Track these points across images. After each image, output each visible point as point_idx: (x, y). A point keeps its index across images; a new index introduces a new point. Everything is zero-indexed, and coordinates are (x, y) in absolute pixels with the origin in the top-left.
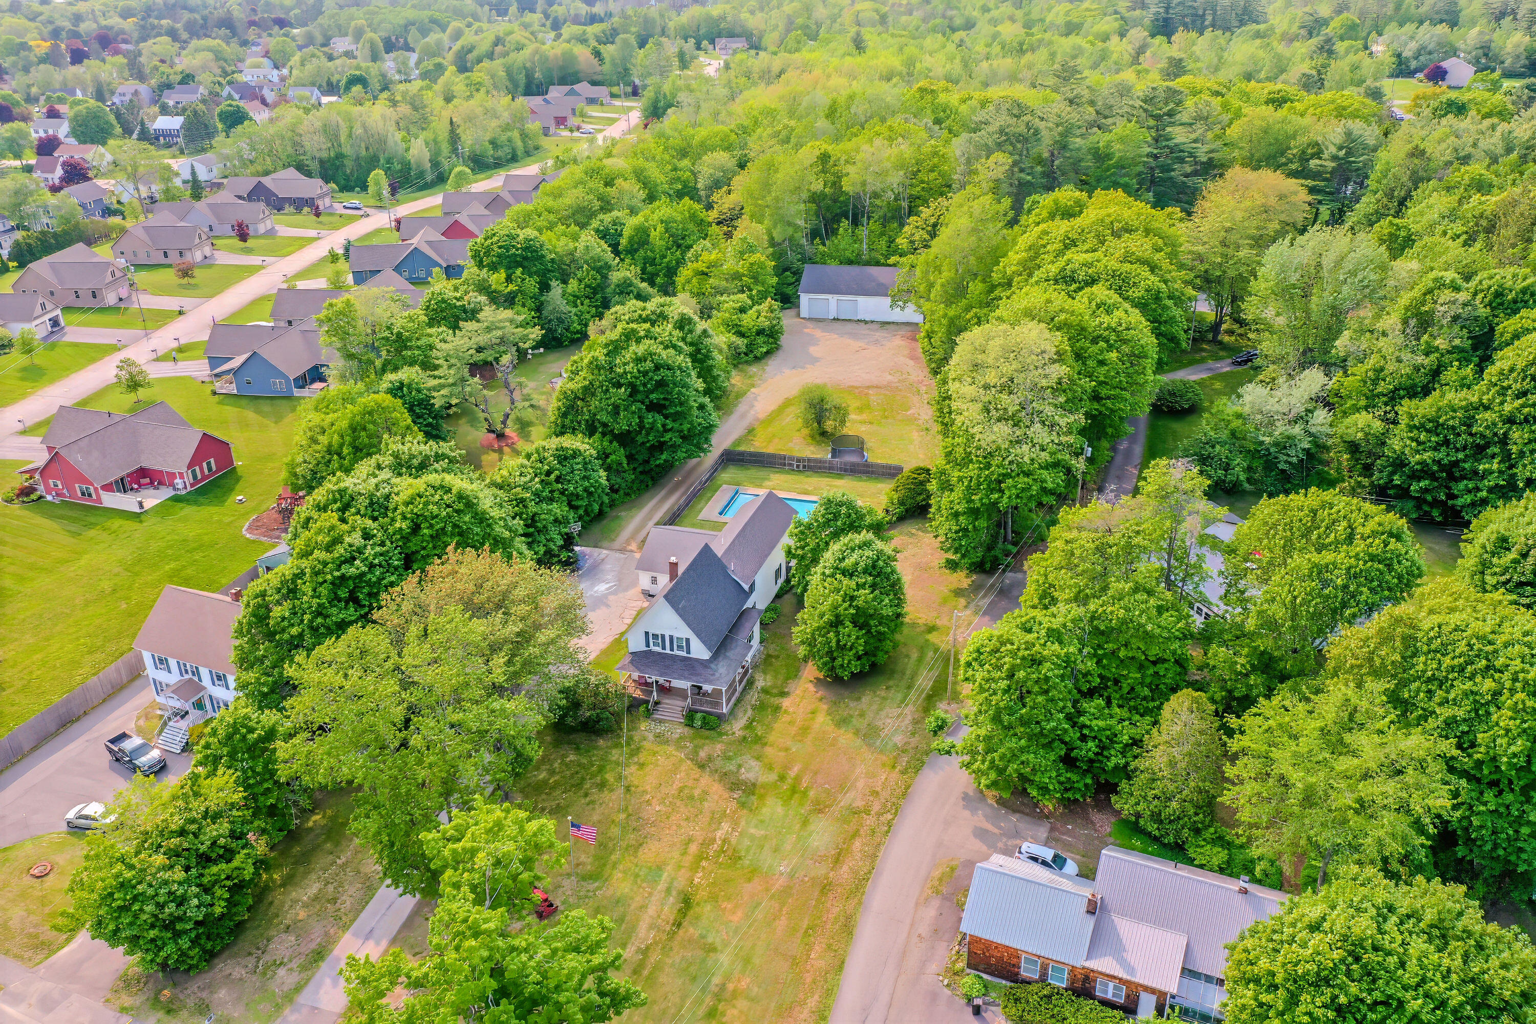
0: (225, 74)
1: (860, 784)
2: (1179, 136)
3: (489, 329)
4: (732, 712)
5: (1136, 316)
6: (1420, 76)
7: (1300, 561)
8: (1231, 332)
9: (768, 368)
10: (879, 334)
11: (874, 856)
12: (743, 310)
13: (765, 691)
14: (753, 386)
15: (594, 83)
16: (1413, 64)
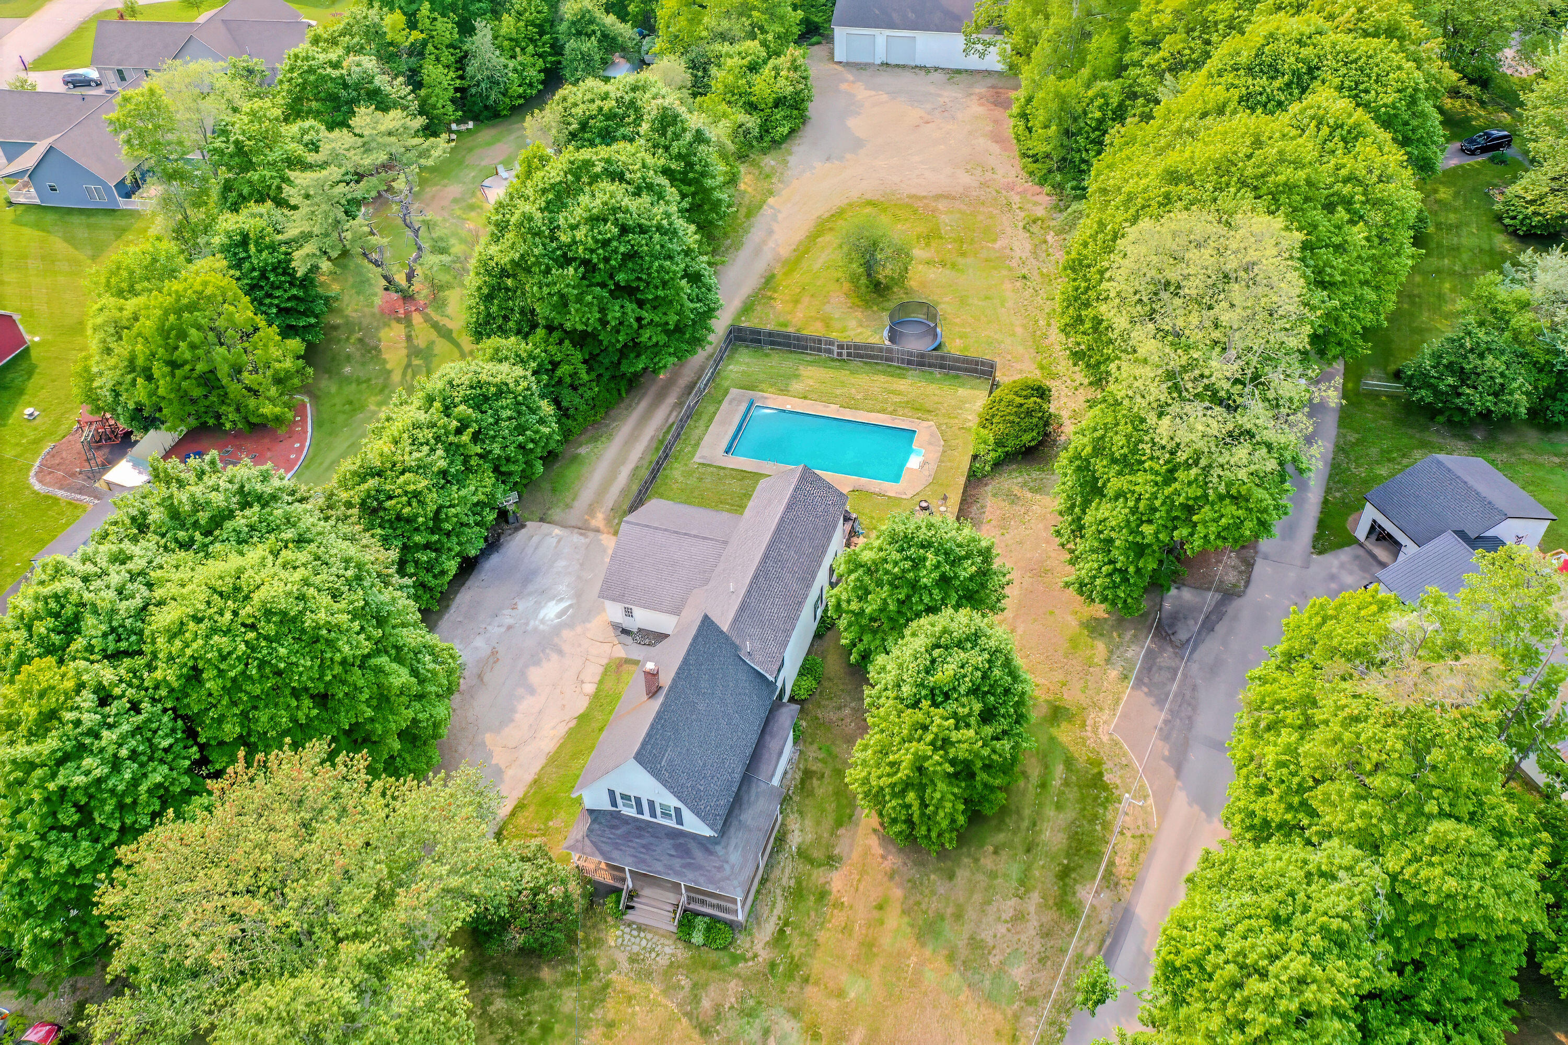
4: (752, 915)
5: (1391, 151)
9: (793, 160)
12: (753, 68)
14: (771, 193)
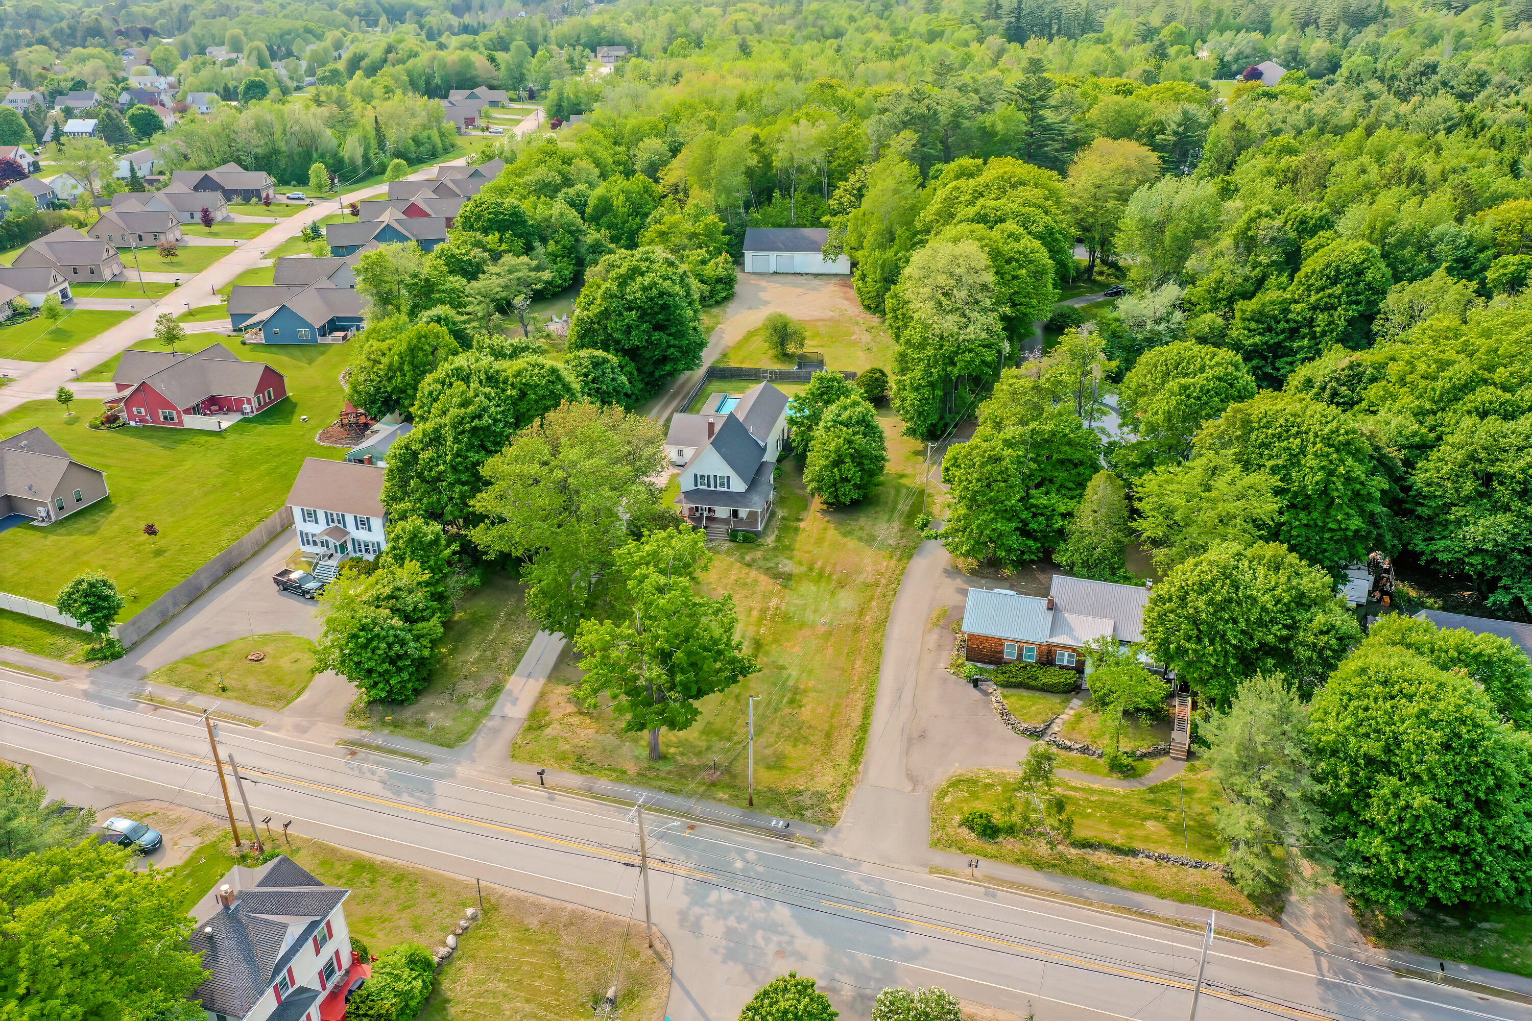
0: (117, 81)
1: (869, 569)
2: (1050, 116)
3: (510, 272)
4: (766, 528)
5: (1037, 244)
6: (1239, 77)
7: (1173, 384)
8: (1101, 273)
9: (728, 310)
10: (817, 282)
11: (888, 609)
12: (703, 262)
13: (784, 518)
14: (720, 323)
15: (492, 88)
16: (1234, 67)
